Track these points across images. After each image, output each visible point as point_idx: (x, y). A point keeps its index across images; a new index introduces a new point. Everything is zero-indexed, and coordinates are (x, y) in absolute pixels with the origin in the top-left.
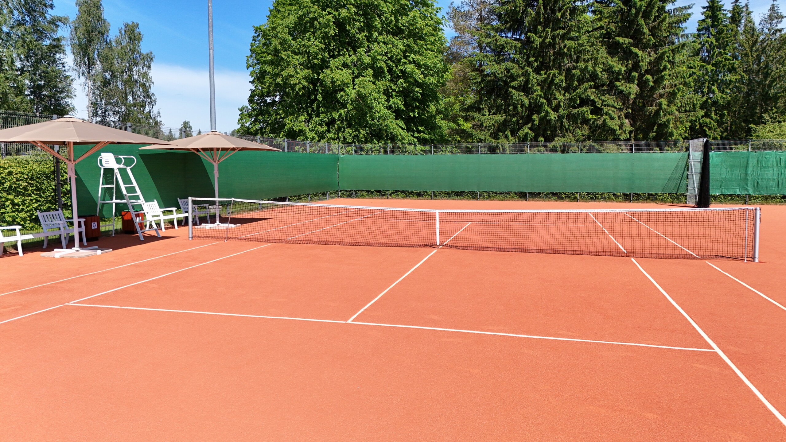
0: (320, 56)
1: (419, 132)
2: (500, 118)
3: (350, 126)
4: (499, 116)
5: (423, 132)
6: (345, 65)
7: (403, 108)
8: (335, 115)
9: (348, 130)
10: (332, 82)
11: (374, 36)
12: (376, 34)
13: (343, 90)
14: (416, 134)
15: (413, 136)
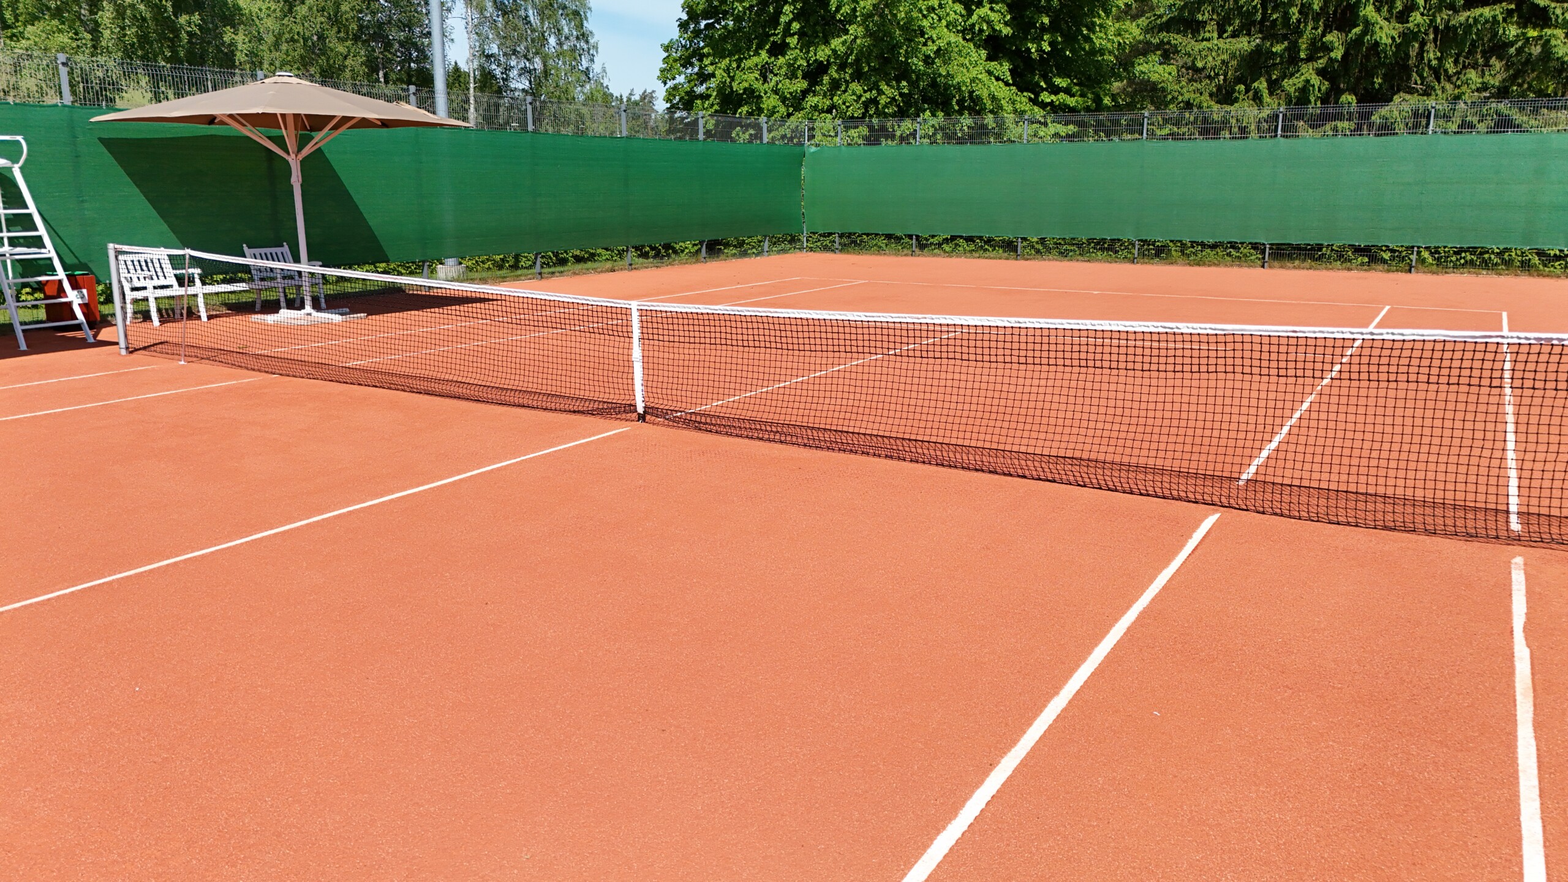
1: (1055, 90)
2: (1244, 44)
3: (858, 76)
4: (1245, 39)
5: (1068, 91)
7: (1007, 31)
8: (822, 53)
9: (856, 87)
14: (1046, 97)
15: (1035, 101)
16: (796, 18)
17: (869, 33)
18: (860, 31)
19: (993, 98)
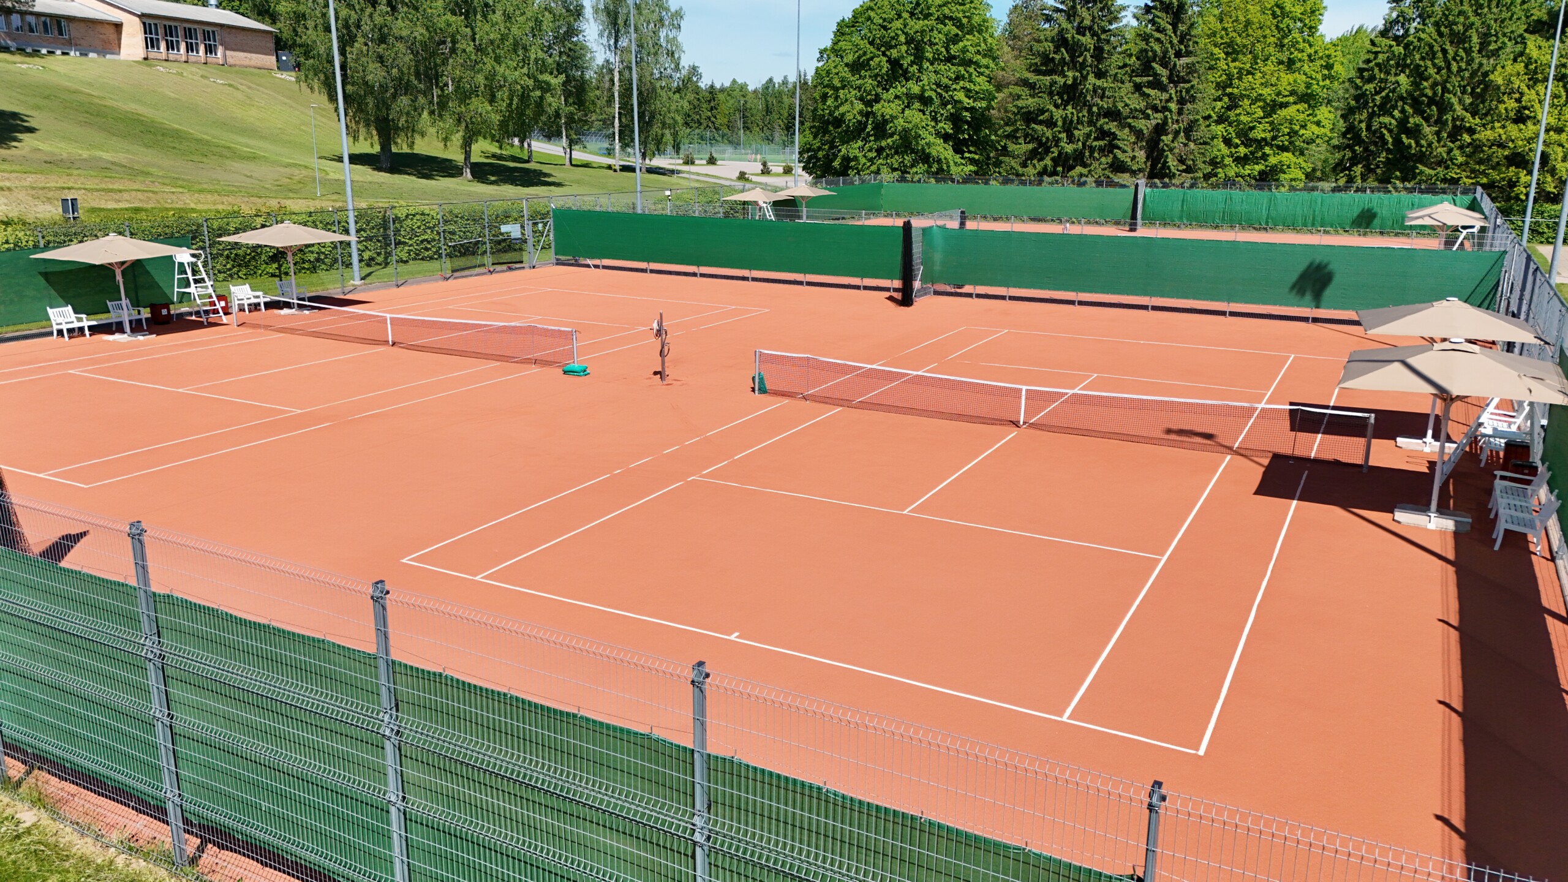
0: (874, 93)
1: (970, 152)
3: (897, 153)
5: (975, 153)
6: (897, 97)
7: (951, 131)
8: (884, 144)
9: (896, 157)
10: (883, 116)
11: (925, 67)
12: (928, 64)
13: (892, 121)
14: (967, 155)
15: (962, 158)
16: (872, 129)
17: (901, 138)
18: (898, 137)
19: (946, 158)
